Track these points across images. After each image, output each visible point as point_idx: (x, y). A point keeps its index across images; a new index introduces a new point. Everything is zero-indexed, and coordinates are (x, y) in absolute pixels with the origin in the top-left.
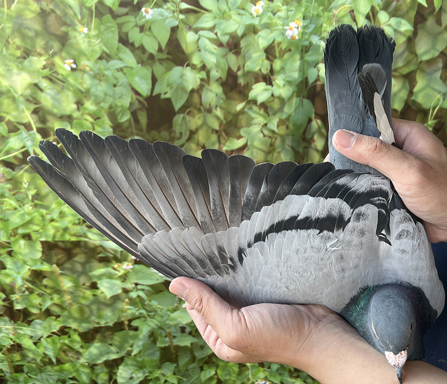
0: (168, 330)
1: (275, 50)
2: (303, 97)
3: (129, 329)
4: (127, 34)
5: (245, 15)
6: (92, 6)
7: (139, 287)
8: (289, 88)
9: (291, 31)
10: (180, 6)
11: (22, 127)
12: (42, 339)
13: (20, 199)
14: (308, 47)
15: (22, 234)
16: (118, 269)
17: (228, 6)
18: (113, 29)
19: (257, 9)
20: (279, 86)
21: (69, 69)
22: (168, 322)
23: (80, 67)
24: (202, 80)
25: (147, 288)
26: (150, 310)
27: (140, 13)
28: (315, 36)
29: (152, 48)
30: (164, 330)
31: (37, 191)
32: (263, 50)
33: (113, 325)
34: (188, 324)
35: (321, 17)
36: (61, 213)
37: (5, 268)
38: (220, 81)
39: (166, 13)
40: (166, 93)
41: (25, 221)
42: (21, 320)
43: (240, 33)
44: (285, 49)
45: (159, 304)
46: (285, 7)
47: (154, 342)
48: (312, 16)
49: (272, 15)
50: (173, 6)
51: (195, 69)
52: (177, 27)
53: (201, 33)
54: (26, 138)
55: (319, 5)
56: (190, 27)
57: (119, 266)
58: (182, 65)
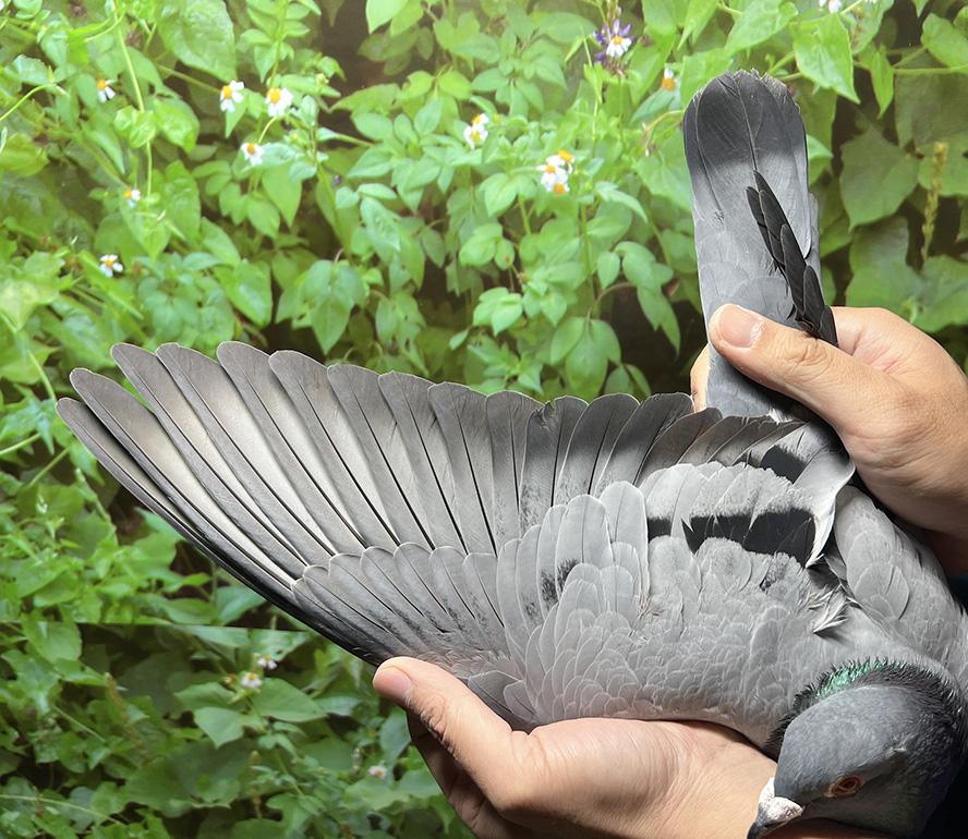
0: (343, 823)
1: (520, 217)
2: (591, 317)
3: (264, 817)
4: (216, 199)
5: (452, 146)
6: (145, 146)
7: (278, 726)
8: (560, 297)
9: (552, 175)
10: (317, 135)
11: (28, 393)
12: (93, 828)
13: (34, 537)
14: (593, 207)
15: (42, 608)
16: (232, 686)
17: (413, 129)
18: (188, 190)
19: (475, 132)
20: (536, 295)
21: (110, 274)
22: (342, 804)
23: (129, 270)
24: (373, 286)
25: (294, 729)
26: (303, 776)
27: (239, 154)
28: (607, 183)
29: (267, 224)
30: (335, 821)
31: (65, 520)
32: (496, 219)
33: (232, 805)
34: (386, 811)
35: (615, 140)
36: (112, 566)
37: (13, 677)
38: (411, 289)
39: (291, 153)
40: (301, 317)
41: (47, 582)
42: (51, 785)
43: (443, 185)
44: (543, 215)
45: (321, 765)
46: (534, 125)
48: (597, 140)
49: (507, 143)
50: (304, 138)
51: (358, 265)
52: (315, 179)
53: (364, 188)
54: (37, 414)
55: (609, 117)
56: (341, 178)
57: (234, 680)
58: (329, 256)
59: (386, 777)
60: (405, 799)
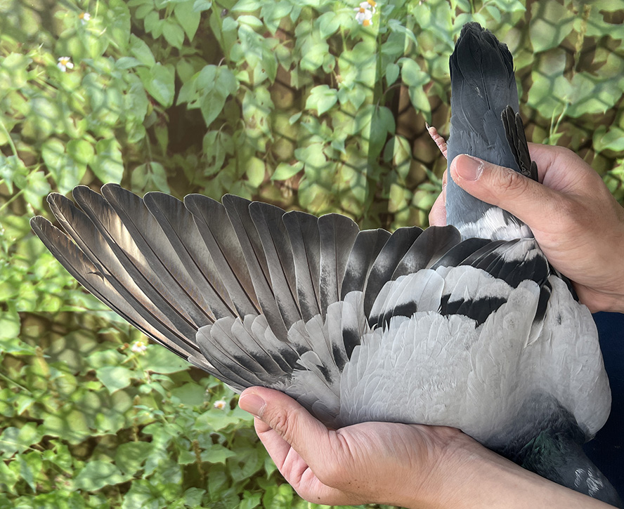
0: (194, 441)
1: (341, 40)
2: (380, 105)
3: (139, 440)
4: (142, 21)
7: (154, 377)
8: (361, 91)
9: (363, 14)
12: (17, 455)
14: (386, 35)
16: (125, 351)
18: (123, 15)
20: (346, 90)
22: (194, 428)
23: (78, 67)
24: (242, 83)
25: (165, 379)
26: (169, 411)
28: (395, 21)
29: (175, 39)
30: (188, 440)
31: (16, 240)
32: (325, 41)
33: (117, 433)
34: (223, 431)
38: (267, 85)
40: (194, 102)
43: (294, 18)
44: (355, 39)
45: (182, 402)
47: (174, 458)
51: (233, 68)
52: (210, 11)
53: (241, 18)
56: (227, 11)
57: (127, 347)
58: (215, 63)
59: (225, 408)
60: (236, 422)
